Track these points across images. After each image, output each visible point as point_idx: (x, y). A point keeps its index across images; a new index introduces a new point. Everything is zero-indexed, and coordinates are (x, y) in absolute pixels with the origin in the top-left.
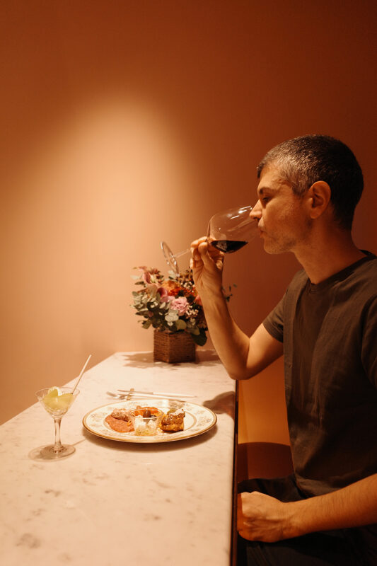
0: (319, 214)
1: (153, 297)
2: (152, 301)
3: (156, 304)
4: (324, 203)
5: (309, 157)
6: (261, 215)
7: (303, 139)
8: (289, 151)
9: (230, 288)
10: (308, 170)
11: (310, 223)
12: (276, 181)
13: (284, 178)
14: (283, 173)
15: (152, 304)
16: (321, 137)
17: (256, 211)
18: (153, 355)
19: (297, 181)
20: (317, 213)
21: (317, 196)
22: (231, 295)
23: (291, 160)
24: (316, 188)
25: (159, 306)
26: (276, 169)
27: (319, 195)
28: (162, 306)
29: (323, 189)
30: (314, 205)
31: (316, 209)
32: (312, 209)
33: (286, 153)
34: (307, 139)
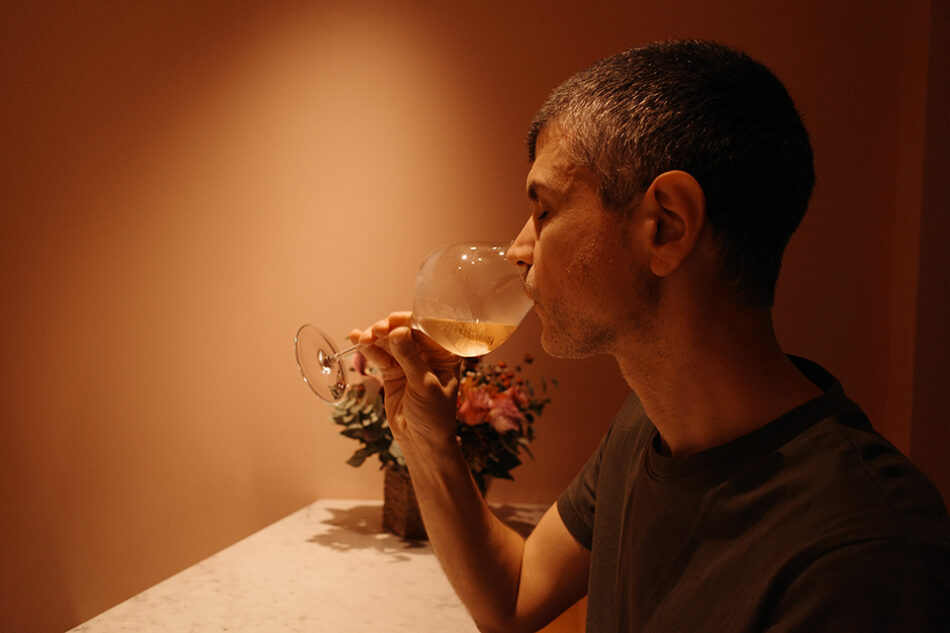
0: (674, 263)
1: (368, 403)
2: (367, 411)
3: (375, 418)
4: (687, 234)
5: (650, 103)
6: (531, 257)
7: (639, 53)
8: (598, 88)
9: (545, 387)
10: (641, 140)
11: (651, 289)
12: (562, 167)
13: (581, 160)
14: (578, 147)
15: (368, 417)
16: (691, 47)
17: (521, 244)
18: (381, 513)
19: (612, 169)
20: (665, 261)
21: (669, 213)
22: (548, 401)
23: (602, 110)
24: (665, 189)
25: (381, 421)
26: (564, 135)
27: (672, 209)
28: (386, 424)
29: (682, 193)
30: (659, 238)
31: (663, 250)
32: (654, 251)
33: (591, 93)
34: (650, 55)
